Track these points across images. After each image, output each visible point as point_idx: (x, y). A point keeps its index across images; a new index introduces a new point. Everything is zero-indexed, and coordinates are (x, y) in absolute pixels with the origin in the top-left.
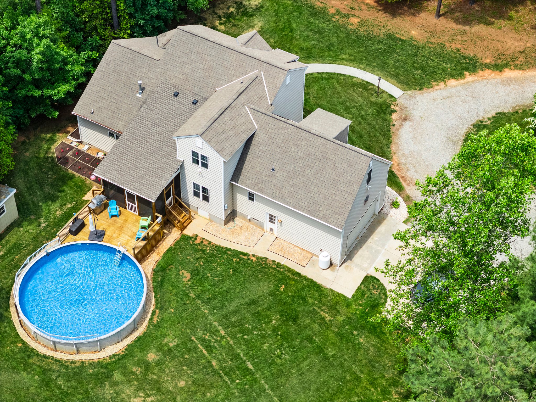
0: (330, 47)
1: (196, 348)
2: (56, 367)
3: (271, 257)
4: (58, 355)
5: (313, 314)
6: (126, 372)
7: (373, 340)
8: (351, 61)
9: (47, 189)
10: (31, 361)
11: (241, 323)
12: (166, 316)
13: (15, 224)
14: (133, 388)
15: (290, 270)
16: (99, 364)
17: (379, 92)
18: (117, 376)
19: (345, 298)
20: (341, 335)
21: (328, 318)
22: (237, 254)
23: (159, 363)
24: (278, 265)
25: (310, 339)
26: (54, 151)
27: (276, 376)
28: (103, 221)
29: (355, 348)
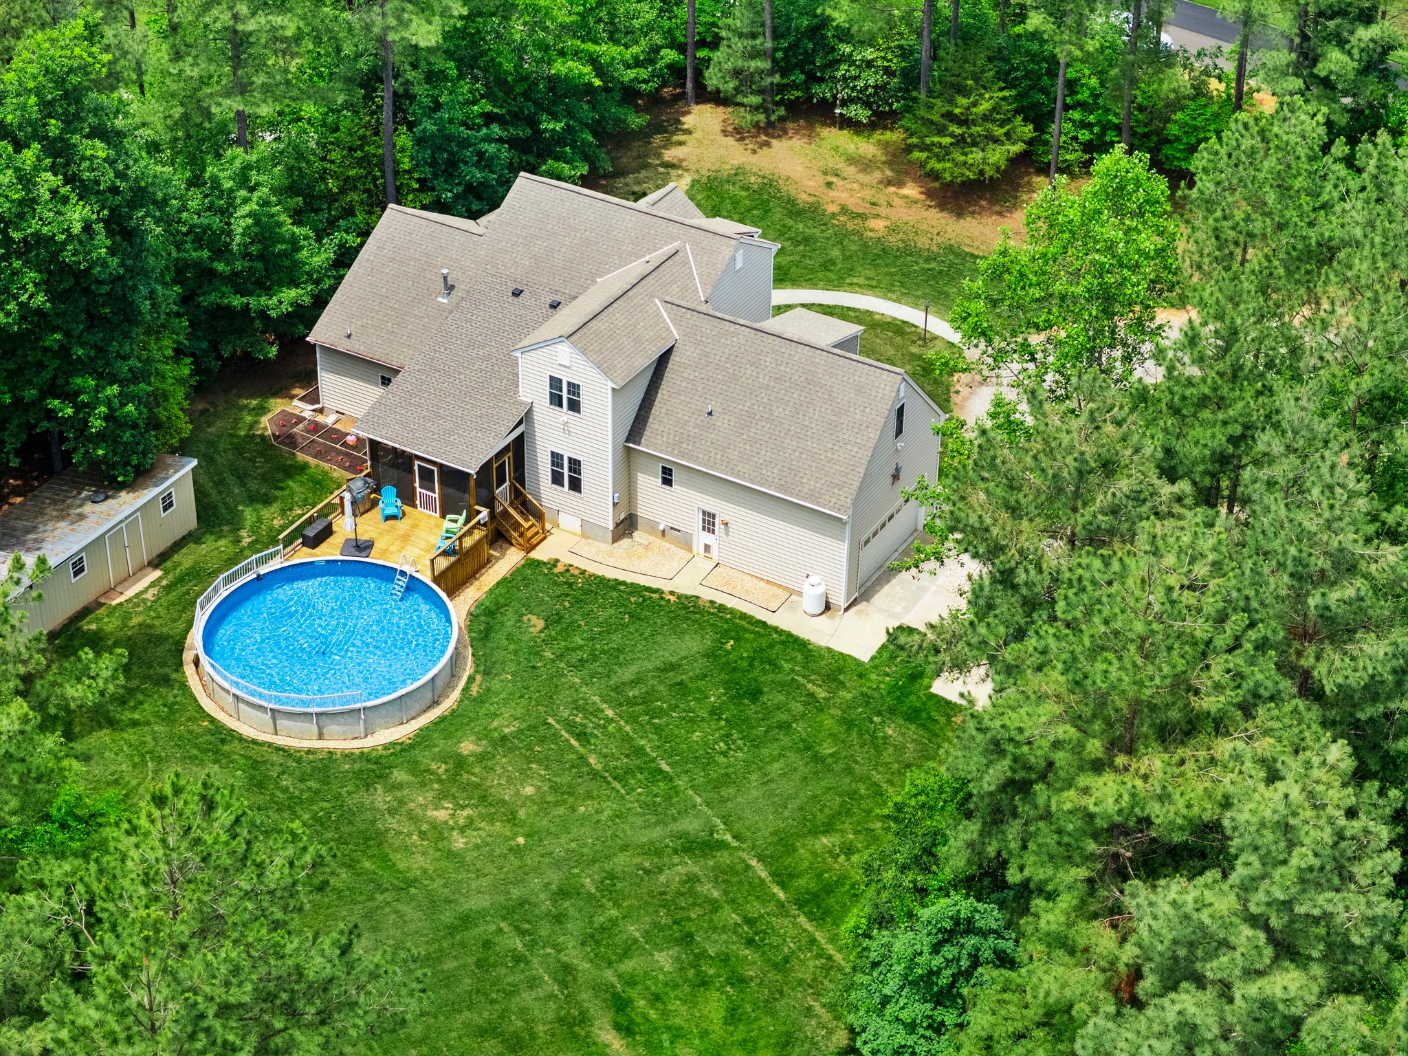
0: (827, 265)
1: (556, 736)
2: (275, 758)
3: (706, 595)
4: (279, 740)
5: (790, 687)
6: (414, 768)
7: (912, 730)
8: (871, 287)
9: (253, 485)
10: (226, 748)
11: (646, 699)
12: (496, 685)
13: (190, 538)
14: (430, 795)
15: (744, 616)
16: (364, 756)
17: (926, 338)
18: (399, 775)
19: (859, 663)
20: (849, 724)
21: (821, 694)
22: (636, 589)
23: (481, 757)
24: (722, 608)
25: (785, 727)
26: (266, 425)
27: (717, 785)
28: (370, 526)
29: (877, 744)
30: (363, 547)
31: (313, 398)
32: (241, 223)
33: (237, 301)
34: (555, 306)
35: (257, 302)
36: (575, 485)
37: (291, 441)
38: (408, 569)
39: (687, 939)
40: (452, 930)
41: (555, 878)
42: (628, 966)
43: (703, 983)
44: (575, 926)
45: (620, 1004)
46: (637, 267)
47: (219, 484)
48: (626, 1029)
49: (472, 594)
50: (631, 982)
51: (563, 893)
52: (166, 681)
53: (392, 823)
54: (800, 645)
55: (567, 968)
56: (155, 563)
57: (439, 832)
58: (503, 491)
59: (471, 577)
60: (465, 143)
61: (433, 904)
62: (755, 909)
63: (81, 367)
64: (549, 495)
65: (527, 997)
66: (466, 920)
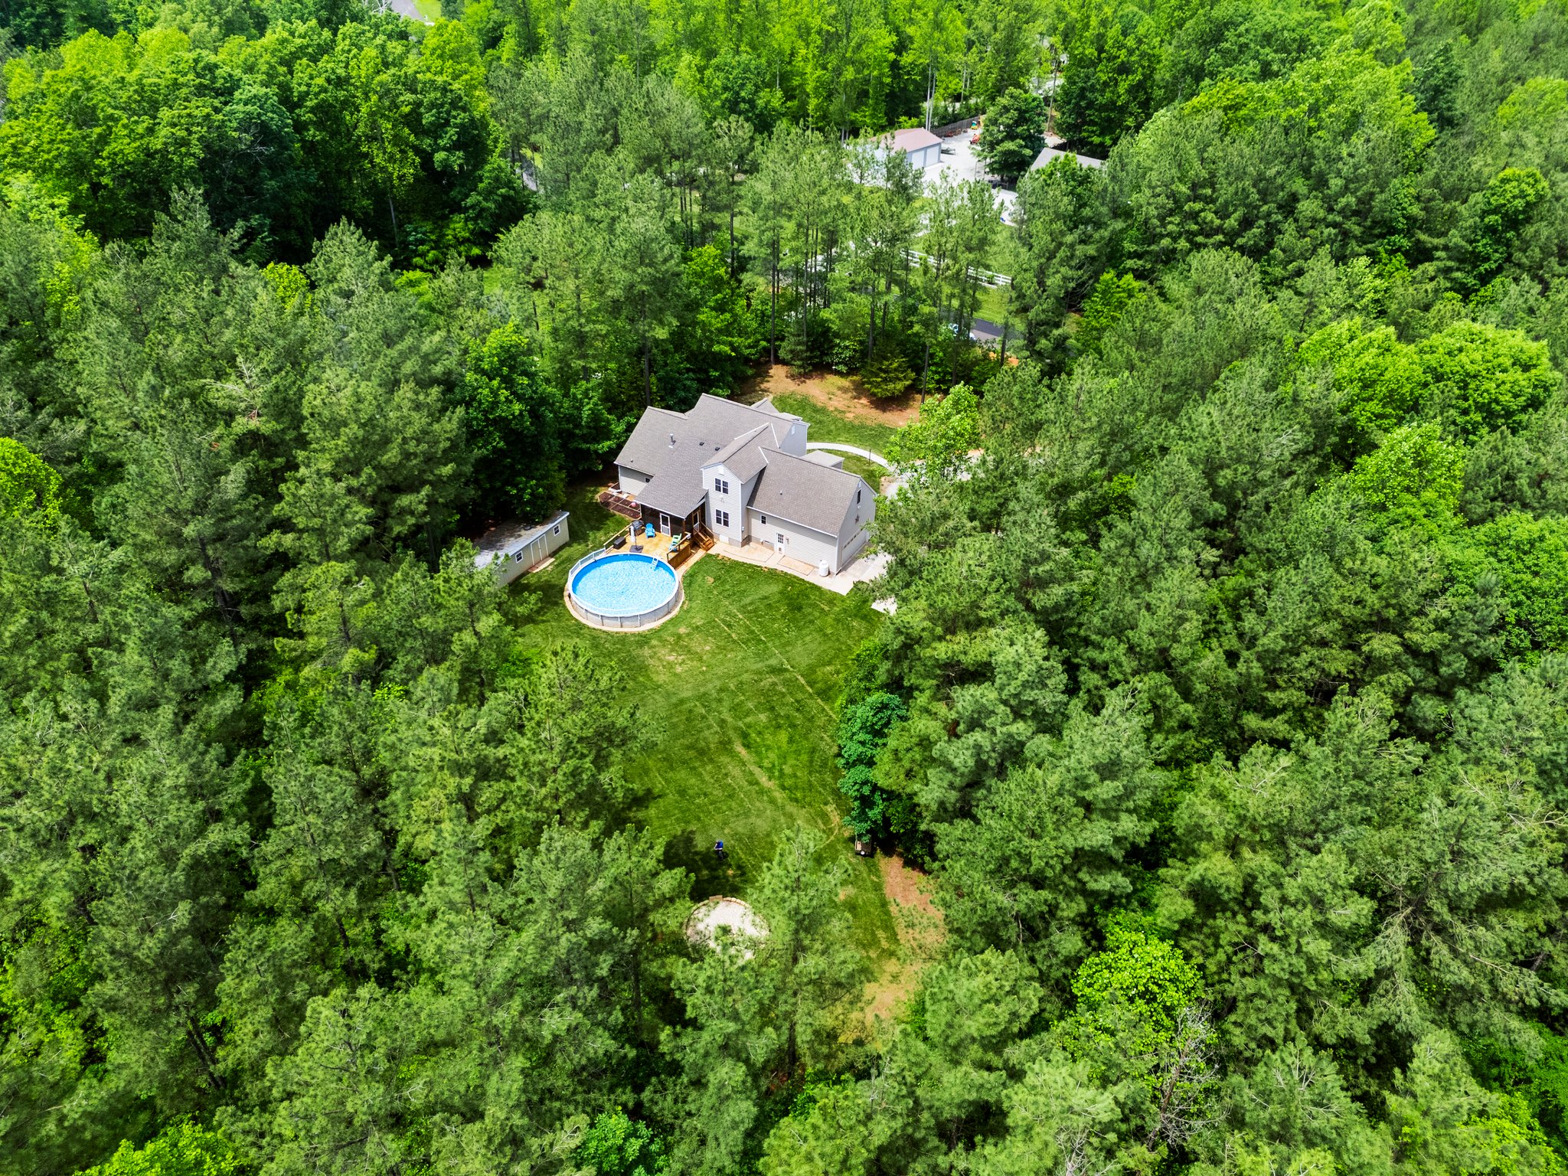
0: (829, 432)
1: (719, 626)
2: (603, 636)
3: (780, 568)
4: (604, 628)
5: (814, 606)
6: (661, 639)
7: (864, 624)
8: (847, 442)
9: (592, 523)
10: (582, 631)
11: (755, 611)
12: (694, 605)
13: (566, 545)
14: (667, 650)
15: (795, 577)
16: (640, 635)
17: (870, 463)
18: (654, 642)
19: (842, 596)
20: (838, 621)
21: (827, 608)
22: (751, 566)
23: (688, 635)
24: (786, 574)
25: (812, 622)
26: (598, 498)
27: (784, 645)
28: (641, 540)
29: (849, 629)
30: (639, 549)
31: (617, 487)
32: (586, 412)
33: (585, 446)
34: (717, 449)
35: (593, 447)
36: (726, 523)
37: (607, 504)
38: (658, 558)
39: (772, 709)
40: (676, 705)
41: (718, 684)
42: (748, 720)
43: (779, 727)
44: (726, 704)
45: (745, 736)
46: (751, 433)
47: (578, 522)
48: (747, 746)
49: (684, 568)
50: (749, 726)
51: (721, 690)
52: (556, 604)
53: (651, 661)
54: (818, 588)
55: (723, 721)
56: (552, 555)
57: (670, 666)
58: (696, 526)
59: (684, 560)
60: (678, 380)
61: (668, 695)
62: (800, 696)
63: (520, 473)
64: (715, 528)
65: (707, 733)
66: (682, 702)
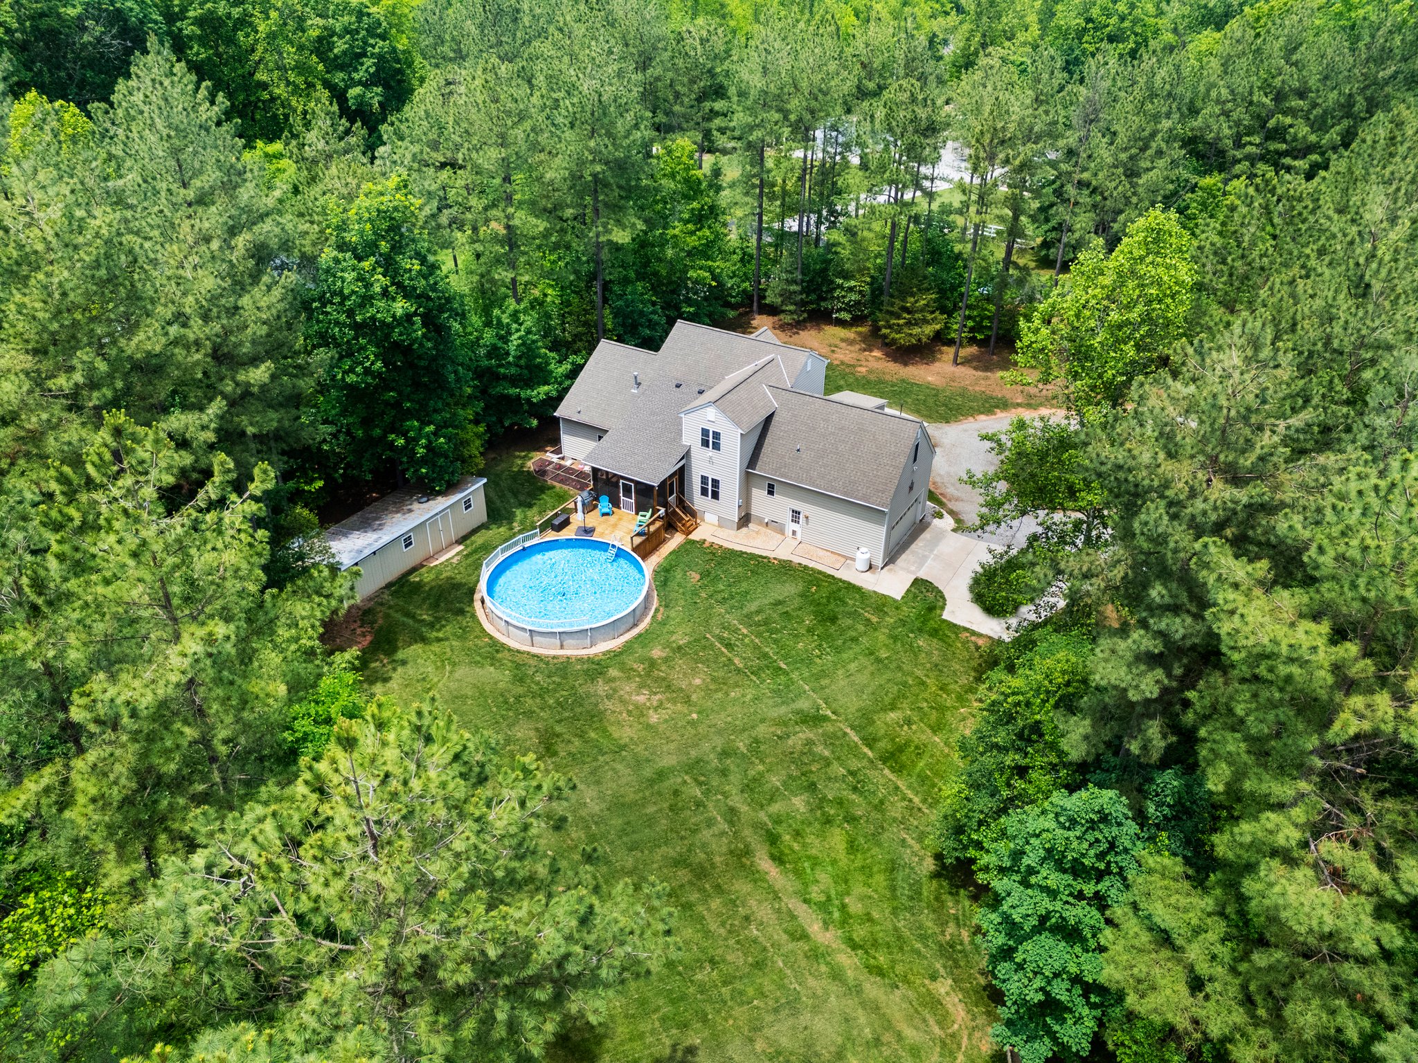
1: (712, 645)
2: (532, 662)
3: (796, 560)
4: (535, 650)
5: (855, 615)
6: (623, 667)
7: (935, 642)
9: (522, 498)
10: (499, 656)
11: (766, 622)
12: (673, 614)
13: (482, 527)
14: (634, 685)
15: (820, 572)
16: (590, 660)
18: (613, 672)
19: (895, 601)
20: (895, 638)
21: (875, 619)
22: (753, 556)
23: (666, 660)
24: (806, 567)
25: (854, 640)
26: (530, 465)
27: (818, 677)
28: (593, 519)
29: (915, 652)
30: (589, 531)
31: (558, 451)
32: (514, 343)
33: (513, 392)
34: (701, 392)
35: (525, 393)
36: (715, 495)
37: (544, 473)
38: (617, 544)
39: (812, 787)
40: (652, 782)
41: (719, 742)
42: (775, 808)
43: (828, 821)
44: (735, 778)
45: (773, 839)
46: (749, 369)
47: (502, 497)
48: (778, 859)
49: (655, 559)
50: (778, 821)
51: (725, 754)
52: (461, 612)
53: (609, 705)
54: (858, 589)
55: (732, 810)
56: (460, 541)
57: (640, 711)
58: (672, 499)
59: (655, 549)
60: (642, 313)
61: (638, 763)
62: (854, 764)
63: (409, 414)
64: (699, 502)
65: (706, 834)
66: (661, 775)
